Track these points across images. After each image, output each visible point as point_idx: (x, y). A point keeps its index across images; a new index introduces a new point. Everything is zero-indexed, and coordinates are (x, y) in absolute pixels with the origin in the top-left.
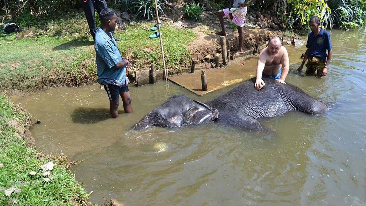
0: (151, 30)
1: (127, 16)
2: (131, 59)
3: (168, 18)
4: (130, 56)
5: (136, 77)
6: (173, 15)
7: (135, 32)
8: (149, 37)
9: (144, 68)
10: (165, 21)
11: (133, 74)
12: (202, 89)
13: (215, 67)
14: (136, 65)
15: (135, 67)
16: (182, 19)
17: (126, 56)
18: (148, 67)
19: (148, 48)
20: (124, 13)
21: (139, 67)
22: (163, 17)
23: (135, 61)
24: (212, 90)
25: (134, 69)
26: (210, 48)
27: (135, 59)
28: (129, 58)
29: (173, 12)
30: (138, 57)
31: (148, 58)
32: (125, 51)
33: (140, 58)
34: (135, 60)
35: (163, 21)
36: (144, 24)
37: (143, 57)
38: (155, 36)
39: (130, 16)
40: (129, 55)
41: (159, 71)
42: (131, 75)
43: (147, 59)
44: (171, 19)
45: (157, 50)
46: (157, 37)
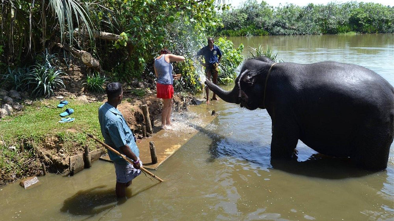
0: (58, 107)
1: (17, 95)
2: (53, 144)
3: (68, 92)
4: (52, 141)
5: (71, 164)
6: (73, 89)
7: (39, 111)
8: (60, 116)
9: (74, 152)
10: (66, 96)
11: (62, 162)
12: (151, 162)
13: (142, 138)
14: (63, 150)
15: (62, 153)
16: (84, 92)
17: (46, 141)
18: (78, 151)
19: (71, 128)
20: (12, 91)
21: (67, 152)
22: (61, 91)
23: (62, 146)
24: (162, 161)
25: (62, 155)
26: (131, 118)
27: (60, 143)
28: (50, 143)
29: (73, 85)
30: (65, 140)
31: (76, 139)
32: (44, 135)
33: (67, 141)
34: (60, 145)
35: (64, 96)
36: (44, 102)
37: (70, 139)
38: (66, 113)
39: (20, 95)
40: (49, 139)
41: (93, 152)
42: (60, 163)
43: (75, 141)
44: (72, 93)
45: (83, 129)
46: (69, 115)
